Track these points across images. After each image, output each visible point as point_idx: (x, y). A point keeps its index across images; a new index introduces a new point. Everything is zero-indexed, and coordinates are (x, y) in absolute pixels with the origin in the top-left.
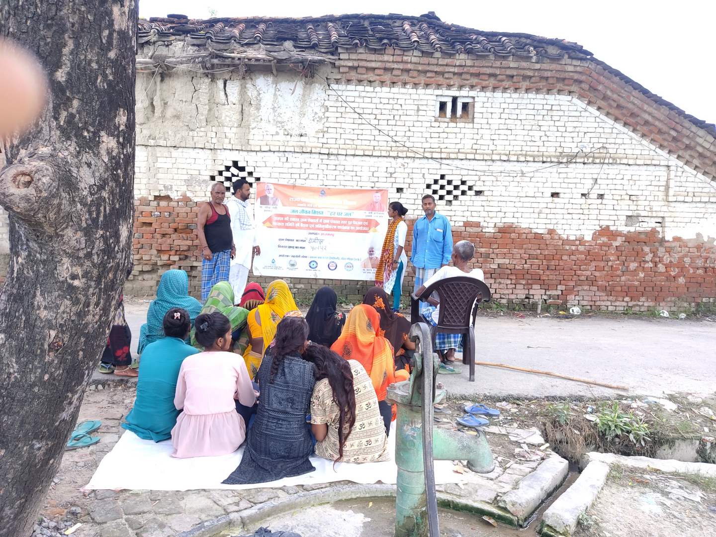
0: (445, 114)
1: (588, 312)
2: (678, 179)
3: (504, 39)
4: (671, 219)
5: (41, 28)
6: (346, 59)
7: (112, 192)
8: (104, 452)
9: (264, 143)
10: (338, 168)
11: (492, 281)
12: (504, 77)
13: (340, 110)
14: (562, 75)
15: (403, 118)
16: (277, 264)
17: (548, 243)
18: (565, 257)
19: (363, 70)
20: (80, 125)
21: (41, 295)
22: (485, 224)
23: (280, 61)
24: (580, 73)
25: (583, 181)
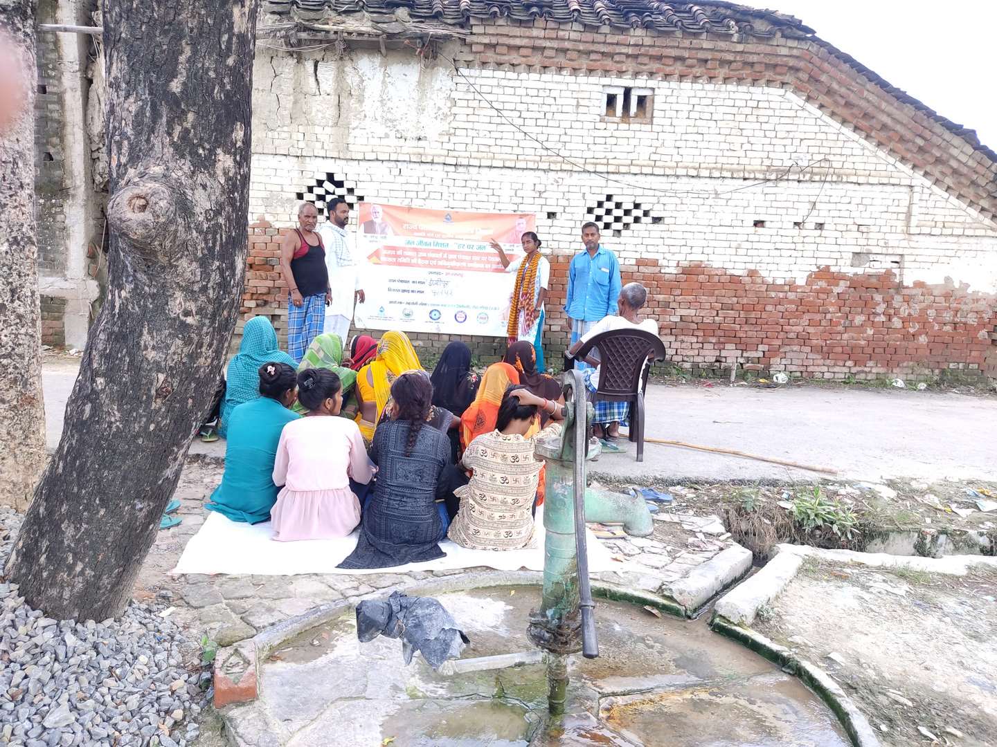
0: (615, 111)
1: (796, 380)
2: (924, 204)
3: (695, 8)
4: (912, 258)
5: (158, 34)
6: (480, 33)
8: (189, 534)
9: (369, 149)
10: (469, 184)
11: (672, 338)
12: (695, 61)
13: (472, 104)
14: (774, 61)
15: (557, 116)
16: (388, 313)
17: (747, 288)
18: (769, 308)
19: (504, 50)
20: (195, 141)
21: (149, 333)
22: (665, 263)
23: (391, 36)
24: (797, 57)
25: (797, 205)
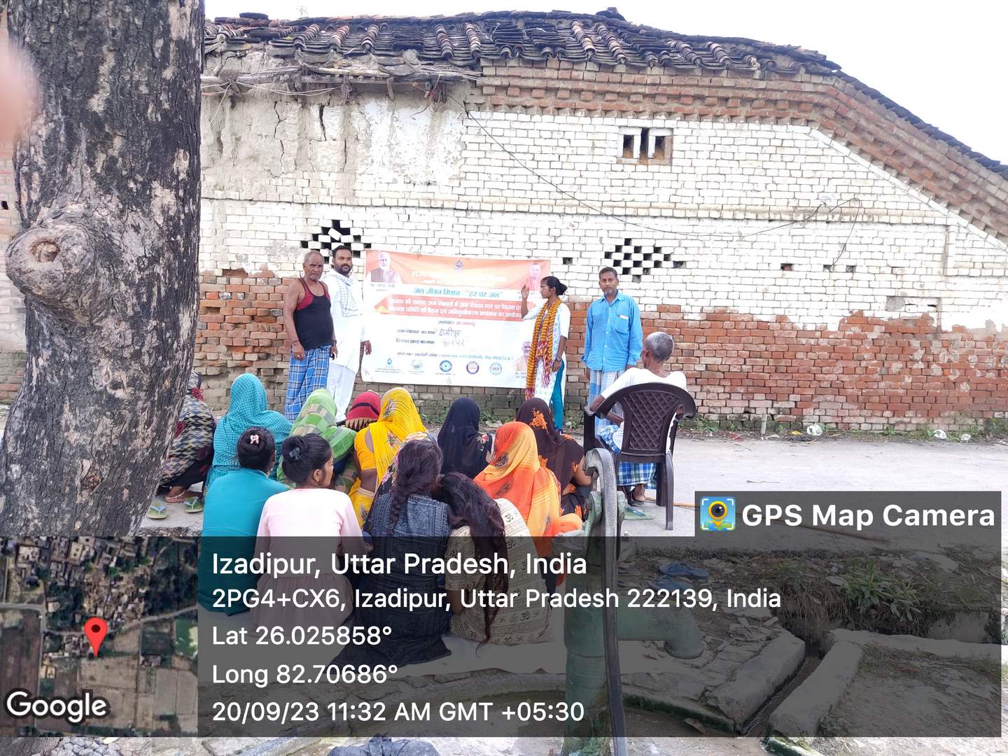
0: (632, 152)
1: (832, 431)
2: (960, 244)
3: (714, 45)
4: (950, 301)
5: (70, 37)
6: (491, 75)
7: (169, 267)
9: (376, 194)
10: (480, 229)
11: (697, 389)
12: (715, 100)
13: (483, 147)
14: (797, 98)
15: (572, 158)
16: (395, 365)
17: (776, 334)
18: (800, 355)
19: (516, 91)
20: (124, 173)
21: (72, 410)
22: (688, 309)
23: (398, 79)
24: (822, 94)
25: (826, 247)
